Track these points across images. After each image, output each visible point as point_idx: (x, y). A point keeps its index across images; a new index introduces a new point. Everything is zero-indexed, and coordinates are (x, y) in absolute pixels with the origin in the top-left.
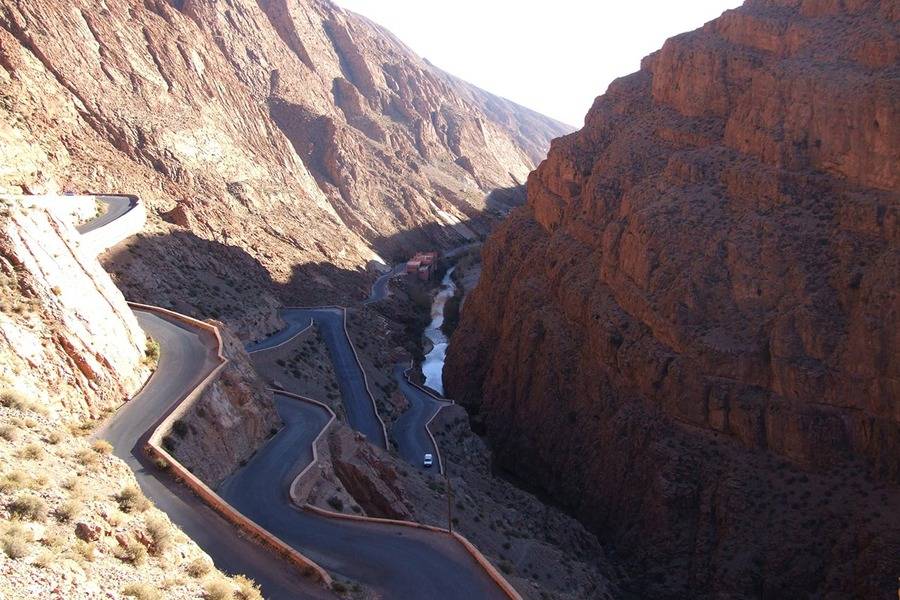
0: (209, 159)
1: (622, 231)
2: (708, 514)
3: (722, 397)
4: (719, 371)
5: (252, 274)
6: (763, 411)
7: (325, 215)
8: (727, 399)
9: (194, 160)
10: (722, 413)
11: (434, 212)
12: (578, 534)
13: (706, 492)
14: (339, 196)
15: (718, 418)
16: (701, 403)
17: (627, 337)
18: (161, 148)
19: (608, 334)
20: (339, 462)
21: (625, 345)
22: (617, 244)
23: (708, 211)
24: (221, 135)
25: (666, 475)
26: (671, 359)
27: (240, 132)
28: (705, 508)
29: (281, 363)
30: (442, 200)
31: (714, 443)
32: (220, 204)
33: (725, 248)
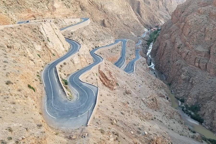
0: (114, 10)
1: (184, 25)
2: (191, 83)
3: (198, 60)
4: (199, 55)
5: (110, 33)
6: (207, 64)
7: (136, 21)
8: (199, 61)
9: (111, 10)
10: (198, 63)
11: (159, 20)
12: (162, 84)
13: (191, 78)
14: (140, 17)
15: (197, 64)
16: (194, 61)
17: (181, 47)
18: (105, 8)
19: (178, 46)
20: (100, 70)
21: (180, 48)
22: (183, 27)
23: (204, 21)
24: (117, 5)
25: (184, 75)
26: (189, 52)
27: (121, 5)
28: (190, 81)
29: (109, 50)
30: (161, 17)
31: (195, 69)
32: (115, 19)
33: (205, 29)
